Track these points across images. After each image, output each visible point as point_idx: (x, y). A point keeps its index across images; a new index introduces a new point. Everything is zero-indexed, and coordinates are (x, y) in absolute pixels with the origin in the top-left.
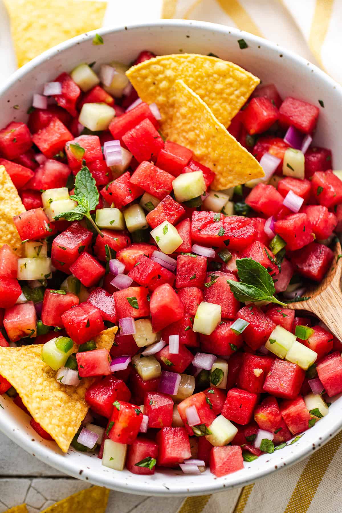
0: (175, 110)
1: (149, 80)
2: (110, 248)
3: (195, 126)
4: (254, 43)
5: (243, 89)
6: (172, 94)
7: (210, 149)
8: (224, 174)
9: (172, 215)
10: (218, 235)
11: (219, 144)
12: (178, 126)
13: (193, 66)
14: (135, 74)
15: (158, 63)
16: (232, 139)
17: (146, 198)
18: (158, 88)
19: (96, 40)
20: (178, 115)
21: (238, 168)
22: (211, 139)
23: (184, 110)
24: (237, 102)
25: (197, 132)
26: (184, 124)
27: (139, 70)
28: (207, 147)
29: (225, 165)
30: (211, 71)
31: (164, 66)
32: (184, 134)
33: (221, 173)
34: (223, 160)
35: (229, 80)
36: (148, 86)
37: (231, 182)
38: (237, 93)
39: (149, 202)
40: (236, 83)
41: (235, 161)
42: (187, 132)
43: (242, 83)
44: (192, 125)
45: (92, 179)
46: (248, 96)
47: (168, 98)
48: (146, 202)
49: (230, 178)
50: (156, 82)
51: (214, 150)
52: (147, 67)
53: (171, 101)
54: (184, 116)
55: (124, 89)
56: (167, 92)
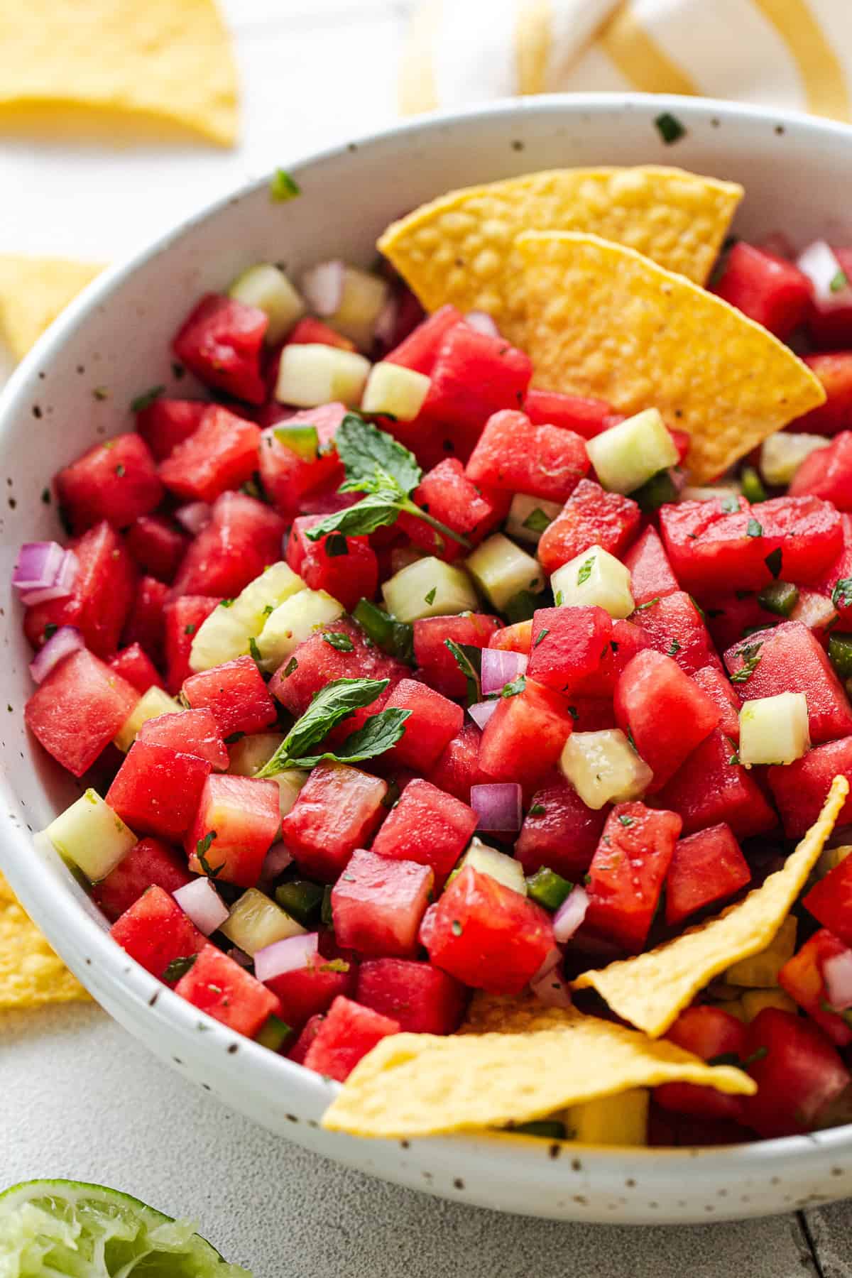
0: (530, 324)
1: (444, 255)
2: (461, 646)
3: (601, 331)
4: (698, 116)
5: (702, 225)
6: (512, 284)
7: (657, 373)
8: (712, 429)
9: (610, 524)
10: (749, 535)
11: (681, 343)
12: (548, 360)
13: (553, 201)
14: (405, 244)
15: (456, 208)
16: (715, 305)
17: (522, 507)
18: (470, 273)
19: (278, 186)
20: (542, 331)
21: (747, 396)
22: (656, 337)
23: (556, 307)
24: (693, 264)
25: (609, 343)
26: (565, 345)
27: (412, 232)
28: (645, 373)
29: (710, 399)
30: (601, 201)
31: (477, 214)
32: (573, 372)
33: (702, 430)
34: (700, 387)
35: (657, 213)
36: (443, 272)
37: (735, 443)
38: (688, 238)
39: (533, 514)
40: (677, 215)
41: (736, 375)
42: (577, 363)
43: (694, 209)
44: (590, 332)
45: (377, 436)
46: (717, 239)
47: (503, 296)
48: (523, 518)
49: (732, 432)
50: (465, 259)
51: (668, 367)
52: (432, 221)
53: (513, 302)
54: (560, 324)
55: (374, 323)
56: (496, 279)
